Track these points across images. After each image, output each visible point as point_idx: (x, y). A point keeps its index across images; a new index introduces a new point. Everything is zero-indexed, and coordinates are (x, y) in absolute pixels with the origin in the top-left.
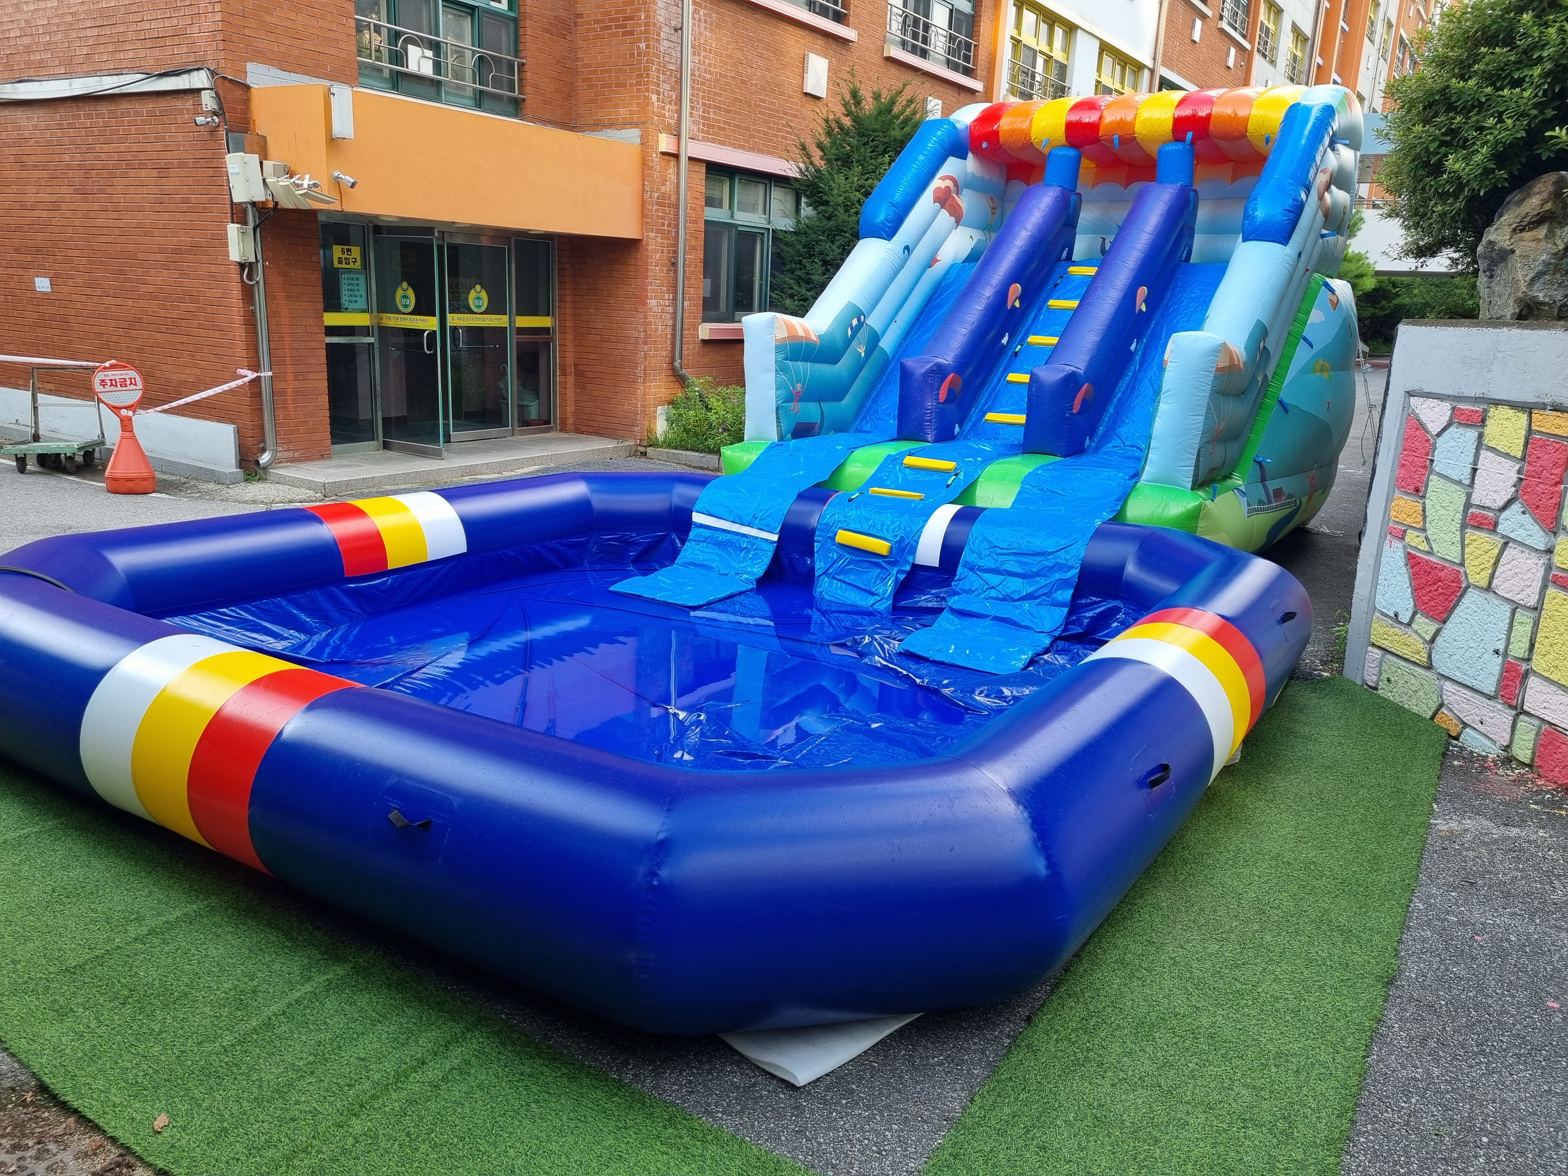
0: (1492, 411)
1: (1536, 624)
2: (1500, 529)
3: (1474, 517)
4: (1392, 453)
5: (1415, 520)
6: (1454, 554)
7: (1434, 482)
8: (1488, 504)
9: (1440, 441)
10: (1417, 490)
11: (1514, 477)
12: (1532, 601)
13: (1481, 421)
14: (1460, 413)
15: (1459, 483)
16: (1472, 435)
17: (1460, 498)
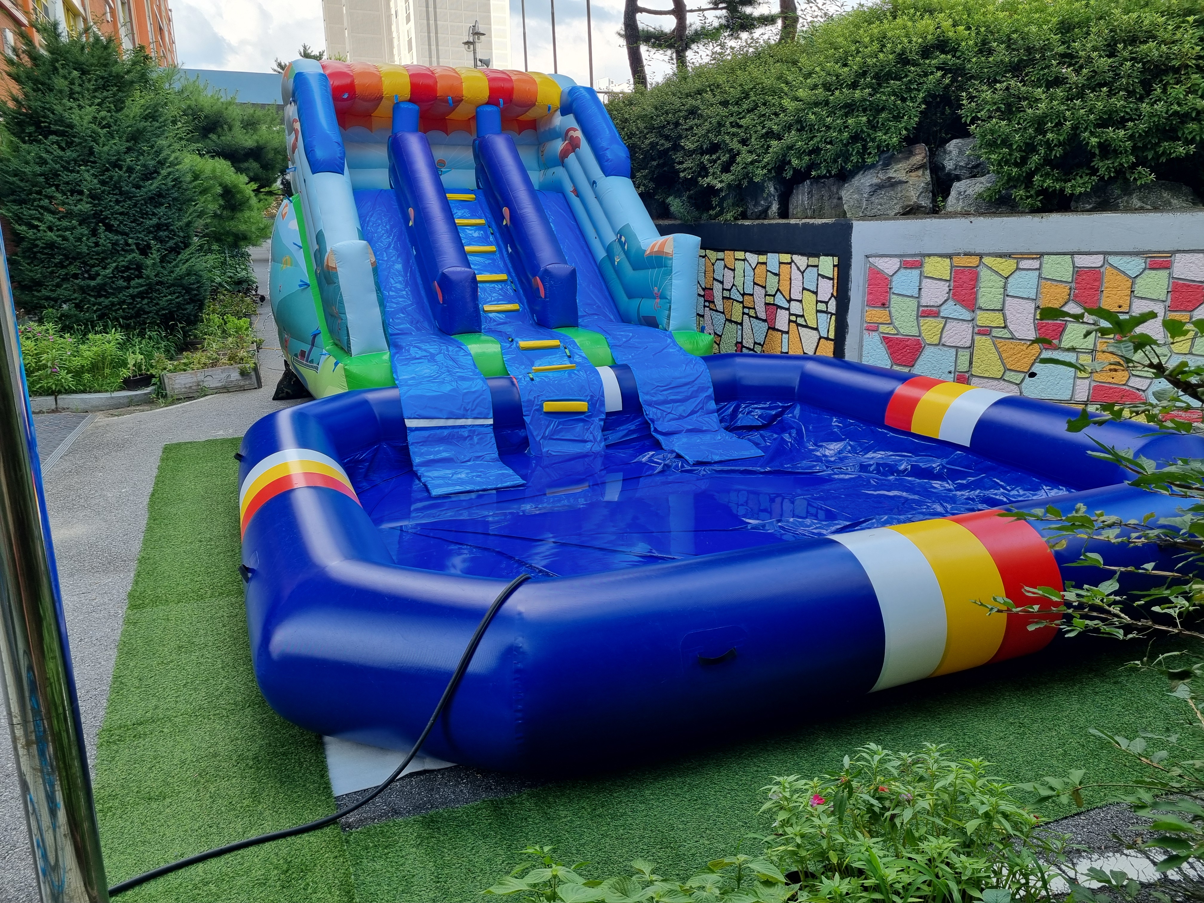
0: (927, 259)
1: (972, 355)
2: (942, 314)
3: (923, 311)
4: (861, 288)
5: (885, 319)
6: (914, 332)
7: (894, 299)
8: (932, 304)
9: (895, 278)
10: (883, 304)
11: (947, 289)
12: (968, 344)
13: (919, 265)
14: (906, 262)
15: (912, 297)
16: (916, 272)
17: (913, 304)
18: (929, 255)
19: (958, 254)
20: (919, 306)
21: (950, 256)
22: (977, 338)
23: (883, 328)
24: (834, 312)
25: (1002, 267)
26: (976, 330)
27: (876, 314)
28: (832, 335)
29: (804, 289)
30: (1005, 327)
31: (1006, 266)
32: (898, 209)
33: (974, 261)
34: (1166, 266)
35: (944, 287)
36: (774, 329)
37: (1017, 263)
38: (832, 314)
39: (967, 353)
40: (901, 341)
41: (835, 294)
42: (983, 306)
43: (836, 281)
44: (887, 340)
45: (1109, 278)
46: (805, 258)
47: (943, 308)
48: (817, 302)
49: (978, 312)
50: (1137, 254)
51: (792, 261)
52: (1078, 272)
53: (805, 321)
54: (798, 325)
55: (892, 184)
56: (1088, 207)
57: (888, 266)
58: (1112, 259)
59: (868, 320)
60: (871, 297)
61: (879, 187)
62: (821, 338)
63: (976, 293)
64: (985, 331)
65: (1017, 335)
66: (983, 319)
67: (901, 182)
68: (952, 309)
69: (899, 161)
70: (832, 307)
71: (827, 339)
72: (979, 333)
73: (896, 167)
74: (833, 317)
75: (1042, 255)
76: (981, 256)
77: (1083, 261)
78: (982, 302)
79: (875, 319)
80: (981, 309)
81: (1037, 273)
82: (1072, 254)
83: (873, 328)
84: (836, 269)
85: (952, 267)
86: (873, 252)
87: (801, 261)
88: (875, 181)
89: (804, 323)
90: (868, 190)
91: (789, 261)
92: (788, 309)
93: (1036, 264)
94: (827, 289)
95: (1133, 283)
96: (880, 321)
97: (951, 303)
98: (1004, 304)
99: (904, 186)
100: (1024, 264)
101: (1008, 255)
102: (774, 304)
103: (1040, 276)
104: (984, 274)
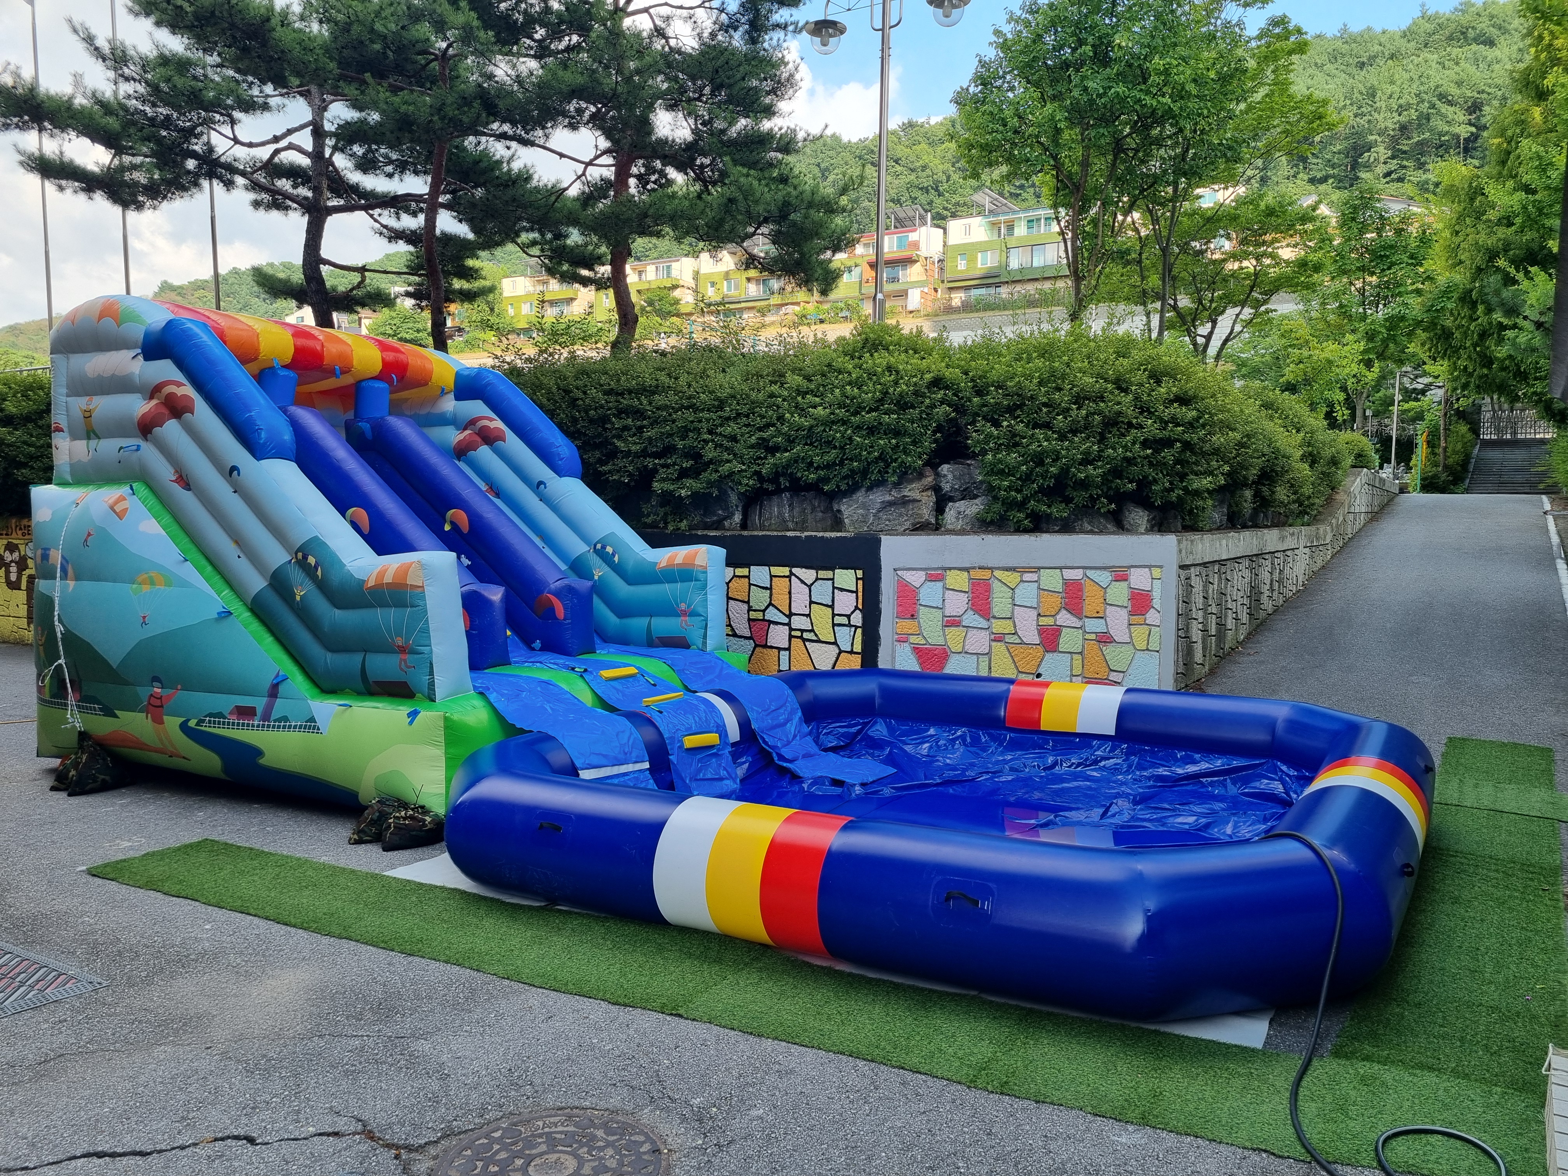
0: (948, 572)
1: (990, 661)
2: (963, 624)
3: (947, 621)
4: (891, 601)
5: (914, 629)
6: (941, 641)
7: (921, 610)
8: (954, 614)
9: (921, 590)
10: (912, 616)
11: (967, 601)
12: (987, 650)
13: (942, 578)
14: (932, 575)
15: (937, 608)
16: (940, 584)
17: (938, 614)
18: (950, 569)
19: (974, 568)
20: (944, 616)
21: (967, 570)
22: (994, 644)
23: (913, 639)
24: (860, 624)
25: (1009, 579)
26: (993, 637)
27: (907, 625)
28: (858, 648)
29: (811, 602)
30: (1015, 633)
31: (1012, 578)
32: (908, 525)
33: (986, 574)
34: (1124, 578)
35: (964, 598)
36: (766, 646)
37: (1021, 576)
38: (856, 627)
39: (986, 658)
40: (930, 650)
41: (860, 607)
42: (997, 615)
43: (860, 594)
44: (918, 651)
45: (1089, 591)
46: (813, 572)
47: (964, 617)
48: (834, 615)
49: (993, 621)
50: (1104, 568)
51: (792, 574)
52: (1067, 583)
53: (816, 635)
54: (804, 640)
55: (905, 502)
56: (1057, 528)
57: (915, 579)
58: (1089, 573)
59: (899, 631)
60: (901, 608)
61: (891, 504)
62: (841, 652)
63: (989, 603)
64: (999, 638)
65: (1025, 640)
66: (999, 626)
67: (915, 501)
68: (972, 619)
69: (911, 481)
70: (857, 619)
71: (852, 652)
72: (995, 640)
73: (910, 487)
74: (859, 631)
75: (1039, 568)
76: (992, 569)
77: (1070, 574)
78: (996, 611)
79: (905, 631)
80: (994, 617)
81: (1036, 584)
82: (1061, 568)
83: (902, 639)
84: (860, 582)
85: (970, 579)
86: (901, 566)
87: (808, 575)
88: (888, 498)
89: (815, 638)
90: (878, 506)
91: (788, 574)
92: (789, 624)
93: (1034, 577)
94: (846, 603)
95: (1105, 593)
96: (910, 632)
97: (971, 612)
98: (1013, 613)
99: (916, 505)
100: (1027, 577)
101: (1013, 569)
102: (764, 620)
103: (1039, 588)
104: (996, 586)
